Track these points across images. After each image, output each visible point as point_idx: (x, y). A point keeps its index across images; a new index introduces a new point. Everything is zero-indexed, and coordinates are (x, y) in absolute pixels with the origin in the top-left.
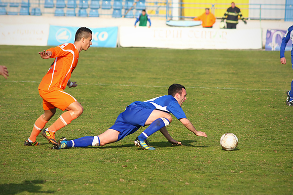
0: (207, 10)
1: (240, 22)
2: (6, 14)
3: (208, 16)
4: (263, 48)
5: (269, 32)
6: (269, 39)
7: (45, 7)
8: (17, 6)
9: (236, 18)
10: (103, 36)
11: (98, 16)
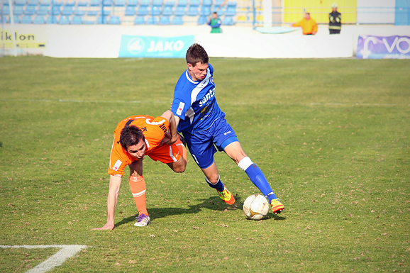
0: (307, 15)
1: (343, 28)
2: (82, 23)
3: (309, 22)
4: (355, 55)
5: (360, 38)
6: (361, 45)
7: (126, 15)
8: (94, 15)
9: (339, 24)
10: (178, 45)
11: (181, 23)
